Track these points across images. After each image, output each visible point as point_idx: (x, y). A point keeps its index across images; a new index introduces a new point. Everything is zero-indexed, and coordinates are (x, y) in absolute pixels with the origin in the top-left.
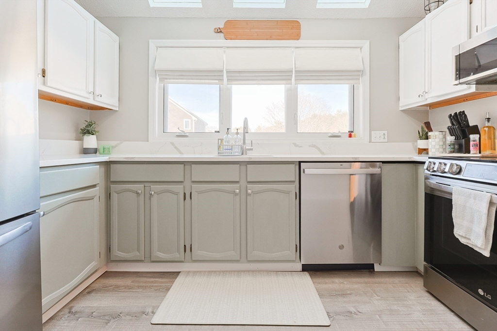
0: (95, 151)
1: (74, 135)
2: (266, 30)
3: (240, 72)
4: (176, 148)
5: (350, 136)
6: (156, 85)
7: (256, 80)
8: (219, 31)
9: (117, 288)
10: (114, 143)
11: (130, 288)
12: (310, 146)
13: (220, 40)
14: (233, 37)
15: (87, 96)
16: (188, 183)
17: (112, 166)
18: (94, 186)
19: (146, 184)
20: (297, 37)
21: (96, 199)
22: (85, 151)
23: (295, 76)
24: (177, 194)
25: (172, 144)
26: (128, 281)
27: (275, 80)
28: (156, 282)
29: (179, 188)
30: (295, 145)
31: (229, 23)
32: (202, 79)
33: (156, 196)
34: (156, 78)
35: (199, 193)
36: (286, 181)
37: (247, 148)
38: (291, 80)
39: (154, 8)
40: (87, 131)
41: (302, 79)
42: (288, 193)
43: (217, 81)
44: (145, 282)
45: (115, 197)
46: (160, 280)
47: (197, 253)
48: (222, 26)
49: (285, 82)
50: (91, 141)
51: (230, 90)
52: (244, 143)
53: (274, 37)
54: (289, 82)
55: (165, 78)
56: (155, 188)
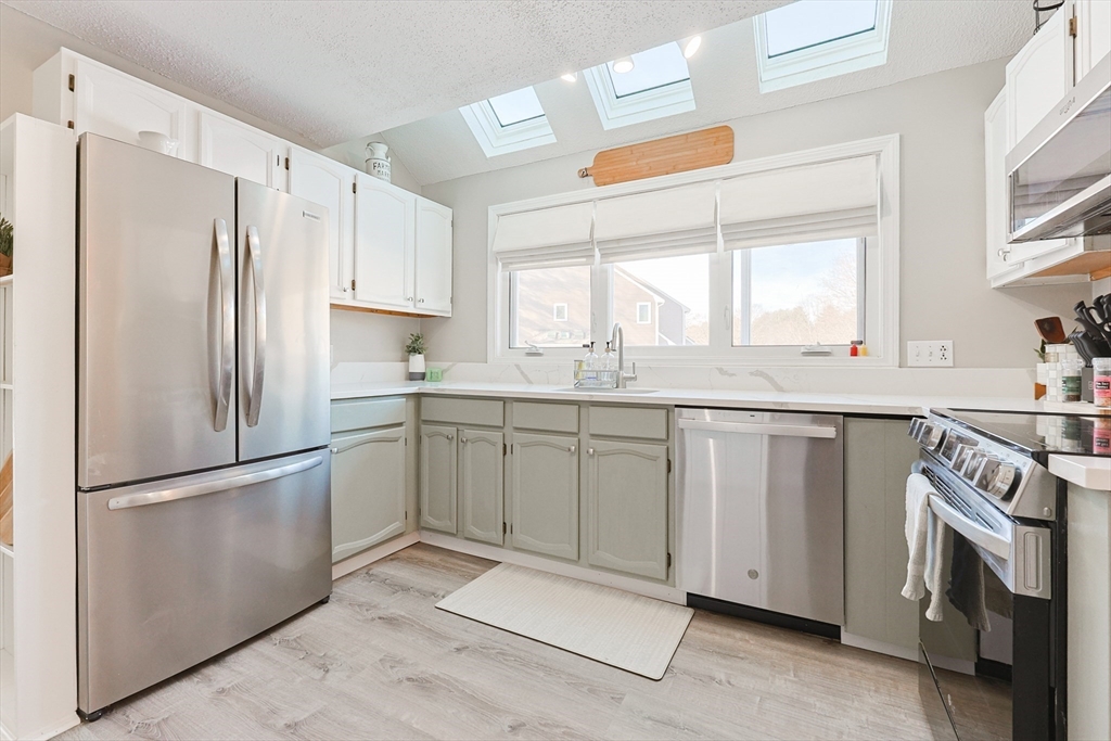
0: (423, 377)
1: (399, 354)
2: (665, 157)
3: (618, 240)
4: (522, 373)
5: (854, 352)
6: (498, 276)
7: (649, 250)
8: (584, 174)
9: (421, 562)
10: (445, 365)
11: (434, 565)
12: (752, 374)
13: (590, 190)
14: (608, 180)
15: (405, 303)
16: (508, 430)
17: (423, 399)
18: (400, 424)
19: (461, 428)
20: (727, 157)
21: (402, 441)
22: (412, 377)
23: (723, 235)
24: (494, 444)
25: (518, 366)
26: (436, 558)
28: (462, 566)
29: (497, 436)
30: (721, 371)
31: (602, 157)
32: (561, 259)
33: (469, 443)
34: (497, 264)
35: (524, 445)
36: (654, 439)
37: (625, 375)
38: (715, 242)
39: (491, 158)
40: (413, 349)
41: (739, 240)
42: (655, 459)
43: (584, 260)
44: (454, 564)
45: (425, 440)
46: (472, 566)
47: (519, 536)
48: (590, 164)
49: (703, 248)
50: (418, 363)
51: (605, 271)
52: (621, 367)
53: (681, 166)
54: (712, 247)
55: (511, 263)
56: (469, 433)
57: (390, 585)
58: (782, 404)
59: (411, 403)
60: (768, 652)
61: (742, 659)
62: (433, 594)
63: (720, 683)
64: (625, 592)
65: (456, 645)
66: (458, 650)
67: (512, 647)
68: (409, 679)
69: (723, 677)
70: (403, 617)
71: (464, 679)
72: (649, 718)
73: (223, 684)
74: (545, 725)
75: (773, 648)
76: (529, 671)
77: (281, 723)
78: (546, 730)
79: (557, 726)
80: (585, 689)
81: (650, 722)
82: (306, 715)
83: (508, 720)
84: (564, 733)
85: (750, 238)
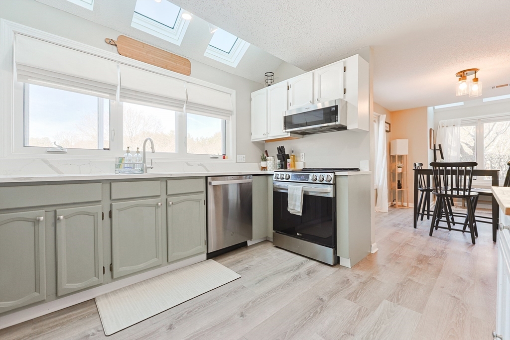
2: (159, 58)
3: (136, 91)
4: (50, 166)
5: (224, 158)
7: (151, 102)
8: (110, 42)
12: (199, 165)
13: (112, 53)
14: (128, 54)
23: (186, 106)
25: (46, 161)
27: (169, 105)
30: (187, 164)
35: (120, 210)
36: (197, 192)
37: (147, 166)
38: (182, 108)
41: (191, 109)
48: (115, 39)
51: (121, 107)
52: (144, 161)
53: (169, 68)
54: (181, 109)
56: (66, 211)
58: (239, 173)
69: (248, 266)
72: (256, 284)
74: (245, 307)
80: (233, 293)
83: (236, 317)
85: (196, 110)
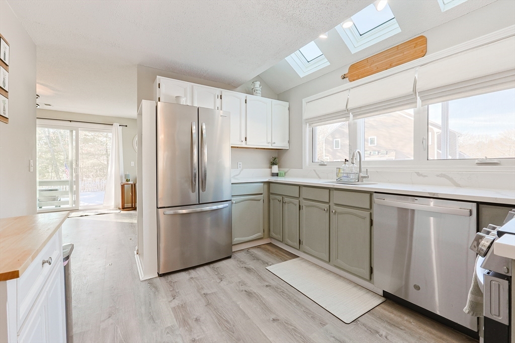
0: (277, 175)
1: (268, 165)
2: (386, 61)
3: (360, 108)
4: (317, 174)
6: (307, 130)
8: (344, 77)
9: (268, 251)
10: (286, 170)
11: (272, 253)
13: (348, 84)
14: (355, 78)
15: (267, 145)
16: (301, 199)
18: (261, 194)
19: (284, 197)
20: (423, 53)
21: (262, 201)
22: (273, 175)
23: (421, 97)
24: (296, 205)
25: (315, 170)
26: (274, 250)
27: (403, 105)
28: (283, 255)
29: (296, 201)
30: (418, 174)
31: (353, 67)
32: (334, 119)
33: (286, 204)
34: (306, 124)
35: (306, 206)
36: (363, 208)
37: (362, 175)
38: (416, 102)
39: (303, 78)
40: (273, 163)
41: (431, 99)
42: (364, 218)
43: (345, 119)
44: (280, 254)
45: (271, 201)
47: (305, 246)
48: (346, 72)
49: (408, 106)
50: (275, 169)
51: (355, 124)
52: (360, 171)
53: (394, 64)
54: (414, 105)
55: (312, 124)
56: (286, 199)
57: (253, 257)
58: (434, 194)
59: (266, 186)
60: (421, 331)
61: (402, 329)
62: (267, 263)
63: (381, 336)
64: (351, 282)
65: (267, 284)
66: (267, 286)
67: (288, 291)
68: (245, 291)
69: (384, 334)
70: (253, 269)
71: (264, 297)
72: (334, 337)
73: (193, 276)
74: (286, 323)
75: (425, 330)
76: (290, 302)
77: (203, 292)
78: (286, 325)
79: (291, 325)
80: (310, 316)
81: (333, 339)
82: (210, 292)
83: (274, 317)
84: (293, 329)
85: (441, 97)
